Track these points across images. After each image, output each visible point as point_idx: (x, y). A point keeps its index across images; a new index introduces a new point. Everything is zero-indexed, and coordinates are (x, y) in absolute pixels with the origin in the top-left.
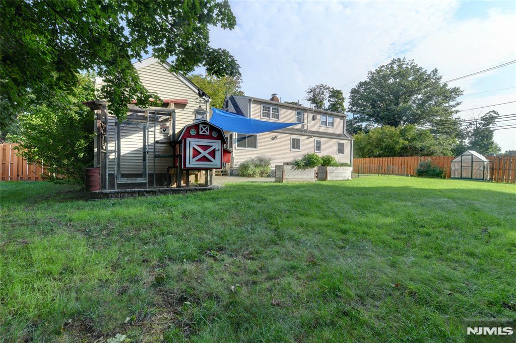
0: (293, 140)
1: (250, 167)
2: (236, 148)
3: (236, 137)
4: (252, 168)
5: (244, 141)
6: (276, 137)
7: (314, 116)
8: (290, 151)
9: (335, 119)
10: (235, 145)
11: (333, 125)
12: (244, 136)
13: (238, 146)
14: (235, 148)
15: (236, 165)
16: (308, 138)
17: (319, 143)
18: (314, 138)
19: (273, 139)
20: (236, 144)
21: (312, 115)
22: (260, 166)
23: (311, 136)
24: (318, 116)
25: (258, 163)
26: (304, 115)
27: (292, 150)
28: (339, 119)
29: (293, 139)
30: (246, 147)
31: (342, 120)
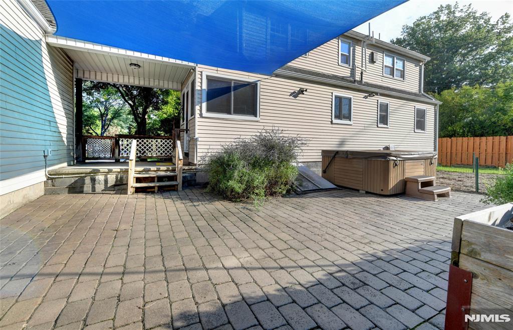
0: (339, 99)
1: (235, 167)
2: (205, 114)
3: (205, 87)
4: (242, 168)
5: (224, 97)
6: (302, 91)
7: (372, 54)
8: (332, 122)
9: (407, 63)
10: (202, 107)
11: (403, 76)
12: (225, 86)
13: (209, 110)
14: (201, 115)
15: (203, 158)
16: (366, 97)
17: (384, 108)
18: (376, 98)
19: (295, 95)
20: (204, 105)
21: (369, 52)
22: (268, 162)
23: (371, 94)
24: (378, 56)
25: (260, 153)
26: (354, 49)
27: (335, 121)
28: (413, 65)
29: (336, 97)
30: (229, 113)
31: (418, 68)
